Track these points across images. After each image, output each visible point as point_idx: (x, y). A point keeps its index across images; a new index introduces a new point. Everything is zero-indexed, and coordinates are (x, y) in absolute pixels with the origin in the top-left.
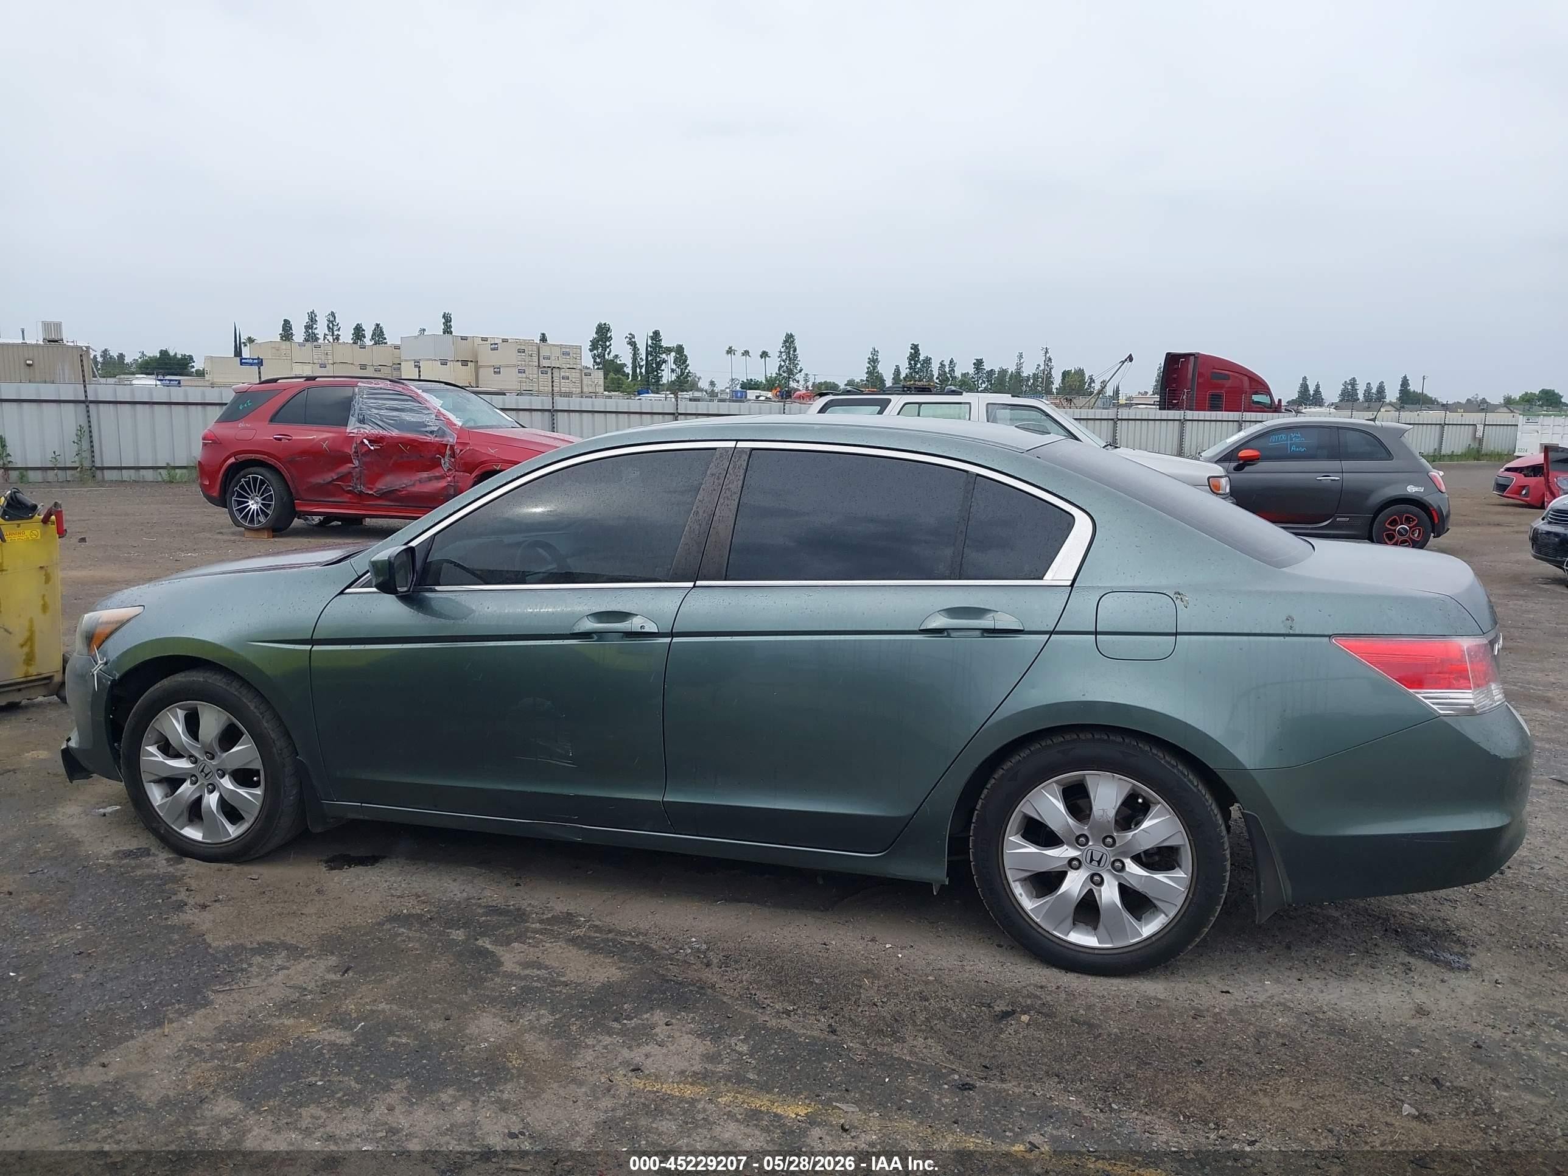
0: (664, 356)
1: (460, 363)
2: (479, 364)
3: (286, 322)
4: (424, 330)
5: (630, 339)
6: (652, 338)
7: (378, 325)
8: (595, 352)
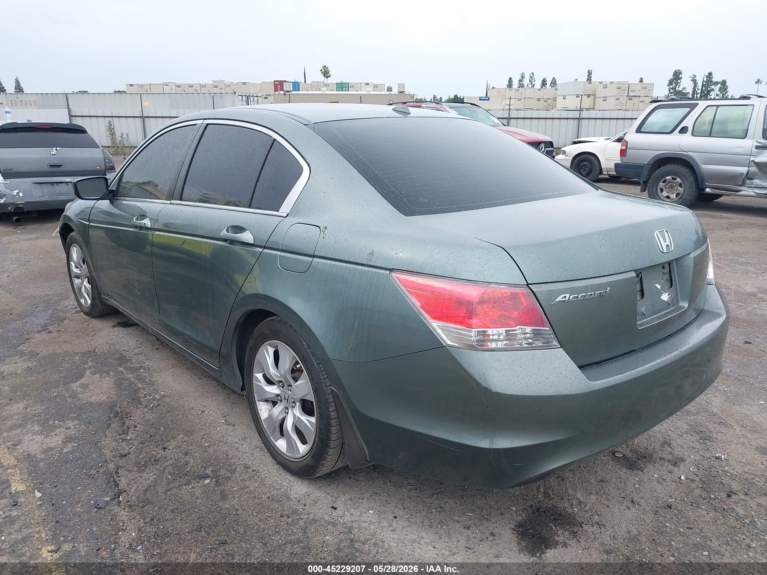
0: (713, 87)
1: (586, 96)
2: (596, 96)
3: (510, 78)
4: (577, 79)
5: (693, 78)
6: (707, 77)
7: (554, 78)
8: (671, 86)
